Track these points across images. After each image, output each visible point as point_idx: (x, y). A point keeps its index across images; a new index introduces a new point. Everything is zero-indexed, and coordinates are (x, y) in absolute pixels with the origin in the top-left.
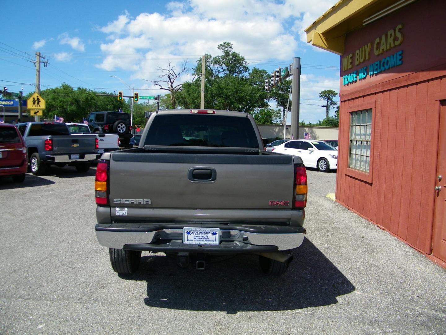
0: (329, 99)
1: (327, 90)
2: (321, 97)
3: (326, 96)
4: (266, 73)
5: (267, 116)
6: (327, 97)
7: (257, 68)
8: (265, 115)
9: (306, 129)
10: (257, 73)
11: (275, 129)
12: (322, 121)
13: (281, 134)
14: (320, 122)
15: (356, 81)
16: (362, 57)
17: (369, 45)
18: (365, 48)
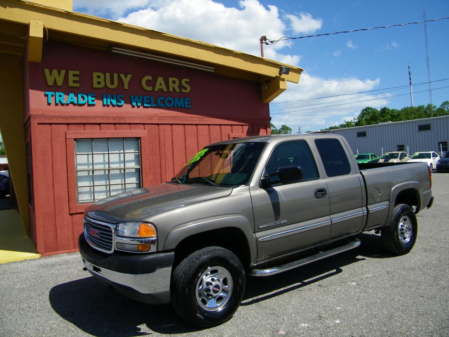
15: (94, 105)
16: (112, 83)
17: (129, 76)
18: (122, 76)
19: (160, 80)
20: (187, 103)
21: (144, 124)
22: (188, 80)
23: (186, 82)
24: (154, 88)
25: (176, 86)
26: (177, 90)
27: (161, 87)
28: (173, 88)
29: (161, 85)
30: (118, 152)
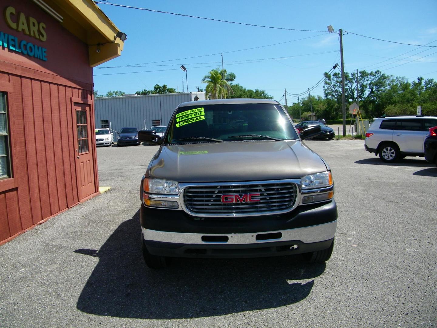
19: (23, 17)
20: (44, 54)
21: (9, 74)
22: (45, 26)
23: (43, 28)
24: (18, 26)
25: (36, 30)
26: (37, 35)
27: (24, 27)
28: (34, 32)
29: (23, 24)
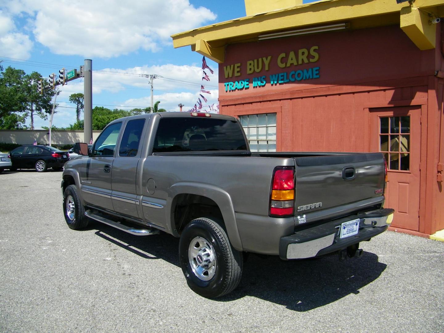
0: (79, 102)
1: (76, 93)
2: (71, 100)
3: (76, 99)
4: (24, 73)
5: (12, 121)
6: (77, 101)
7: (13, 67)
8: (10, 120)
9: (69, 133)
10: (12, 73)
11: (35, 135)
12: (73, 125)
13: (42, 140)
14: (71, 126)
15: (248, 88)
16: (258, 68)
17: (269, 58)
18: (264, 59)
19: (292, 55)
20: (315, 73)
22: (316, 47)
23: (315, 50)
24: (286, 65)
25: (305, 57)
26: (306, 61)
27: (292, 62)
28: (303, 60)
29: (292, 59)
30: (265, 126)
